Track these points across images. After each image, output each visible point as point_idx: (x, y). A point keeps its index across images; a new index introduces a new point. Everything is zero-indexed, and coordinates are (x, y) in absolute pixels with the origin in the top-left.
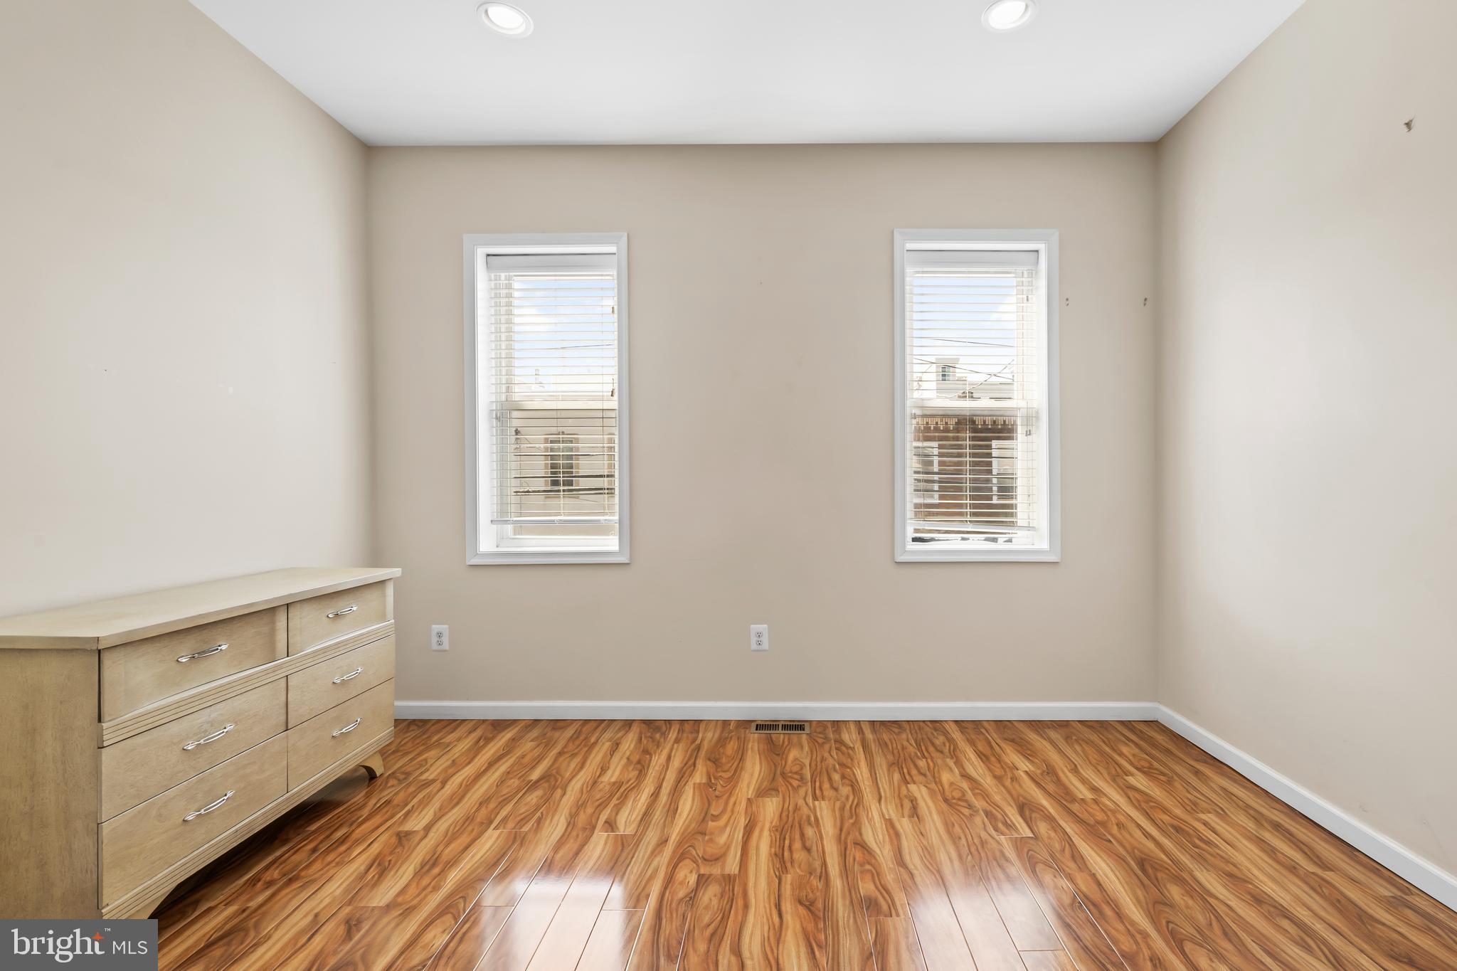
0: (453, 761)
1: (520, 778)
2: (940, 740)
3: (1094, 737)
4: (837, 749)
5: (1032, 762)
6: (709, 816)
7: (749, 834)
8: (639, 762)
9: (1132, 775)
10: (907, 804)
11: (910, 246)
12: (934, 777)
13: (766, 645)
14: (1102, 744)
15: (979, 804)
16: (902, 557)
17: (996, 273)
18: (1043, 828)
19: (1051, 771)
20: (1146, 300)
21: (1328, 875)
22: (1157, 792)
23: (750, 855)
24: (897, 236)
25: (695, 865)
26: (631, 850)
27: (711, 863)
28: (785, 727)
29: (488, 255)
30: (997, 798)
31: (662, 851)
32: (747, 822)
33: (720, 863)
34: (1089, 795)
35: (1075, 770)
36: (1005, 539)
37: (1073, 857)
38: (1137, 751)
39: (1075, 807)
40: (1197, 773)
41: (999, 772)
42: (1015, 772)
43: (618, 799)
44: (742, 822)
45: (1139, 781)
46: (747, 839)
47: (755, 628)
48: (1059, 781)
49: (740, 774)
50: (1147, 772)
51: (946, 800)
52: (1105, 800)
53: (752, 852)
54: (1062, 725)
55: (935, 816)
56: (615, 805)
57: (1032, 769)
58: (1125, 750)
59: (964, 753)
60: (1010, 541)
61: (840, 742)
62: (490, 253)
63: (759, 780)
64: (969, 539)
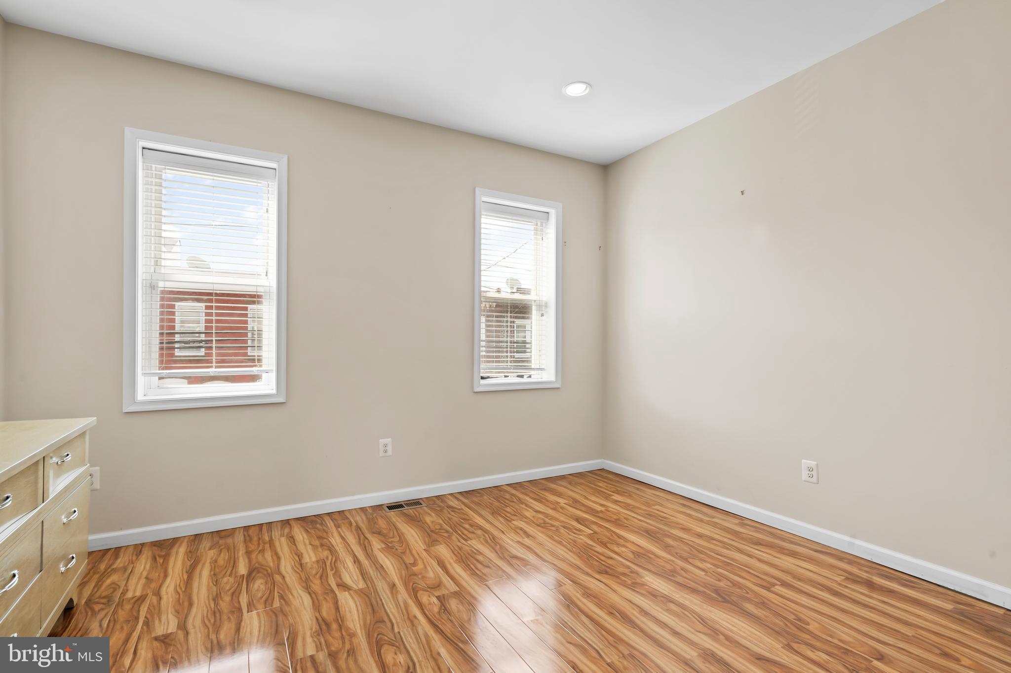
0: (147, 578)
1: (230, 575)
2: (507, 496)
3: (582, 481)
4: (453, 511)
5: (564, 498)
6: (409, 566)
7: (445, 568)
8: (322, 545)
9: (613, 495)
10: (521, 532)
11: (484, 199)
12: (521, 515)
13: (390, 452)
14: (588, 484)
15: (556, 523)
16: (478, 389)
17: (523, 221)
18: (595, 528)
19: (576, 501)
20: (600, 247)
21: (715, 520)
22: (628, 501)
23: (457, 578)
24: (477, 190)
25: (428, 593)
26: (375, 596)
27: (437, 589)
28: (408, 505)
29: (143, 148)
30: (562, 519)
31: (397, 592)
32: (436, 562)
33: (443, 587)
34: (603, 509)
35: (586, 498)
36: (528, 376)
37: (618, 537)
38: (605, 484)
39: (601, 515)
40: (638, 489)
41: (552, 506)
42: (559, 504)
43: (332, 570)
44: (435, 564)
45: (616, 497)
46: (446, 571)
47: (382, 441)
48: (583, 505)
49: (404, 537)
50: (618, 492)
51: (538, 525)
52: (610, 509)
53: (457, 577)
54: (562, 477)
55: (540, 534)
56: (334, 574)
57: (567, 501)
58: (600, 484)
59: (525, 500)
60: (530, 377)
61: (450, 507)
62: (145, 147)
63: (421, 538)
64: (508, 376)
